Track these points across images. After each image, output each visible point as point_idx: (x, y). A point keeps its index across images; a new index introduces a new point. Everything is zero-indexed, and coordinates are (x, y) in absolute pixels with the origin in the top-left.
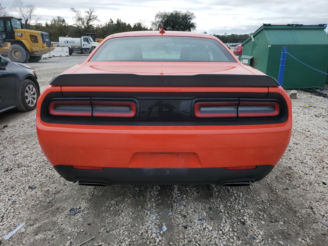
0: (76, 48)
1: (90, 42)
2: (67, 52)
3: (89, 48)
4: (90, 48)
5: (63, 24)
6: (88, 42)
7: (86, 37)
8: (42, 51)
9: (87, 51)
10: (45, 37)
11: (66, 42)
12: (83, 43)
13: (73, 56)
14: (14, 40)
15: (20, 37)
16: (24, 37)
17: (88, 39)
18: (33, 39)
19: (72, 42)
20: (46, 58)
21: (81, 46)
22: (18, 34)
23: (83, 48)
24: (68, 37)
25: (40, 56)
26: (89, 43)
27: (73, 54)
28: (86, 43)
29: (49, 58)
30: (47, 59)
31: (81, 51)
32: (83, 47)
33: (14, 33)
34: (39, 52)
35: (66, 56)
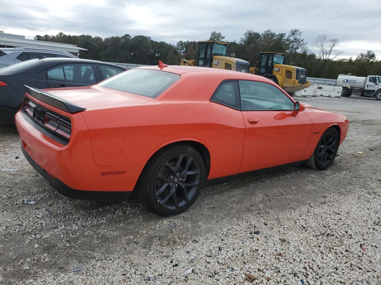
0: (356, 89)
1: (378, 82)
2: (338, 92)
3: (375, 91)
4: (377, 90)
5: (371, 60)
6: (374, 83)
7: (374, 76)
8: (293, 87)
9: (370, 94)
10: (301, 73)
11: (346, 81)
12: (368, 83)
13: (351, 98)
14: (271, 75)
15: (277, 72)
16: (280, 72)
17: (376, 79)
18: (288, 75)
19: (353, 81)
20: (305, 96)
21: (363, 87)
22: (276, 69)
23: (366, 90)
24: (351, 75)
25: (292, 93)
26: (377, 84)
27: (352, 96)
28: (372, 84)
29: (313, 96)
30: (307, 97)
31: (363, 94)
32: (366, 88)
33: (273, 68)
34: (289, 88)
35: (336, 97)
